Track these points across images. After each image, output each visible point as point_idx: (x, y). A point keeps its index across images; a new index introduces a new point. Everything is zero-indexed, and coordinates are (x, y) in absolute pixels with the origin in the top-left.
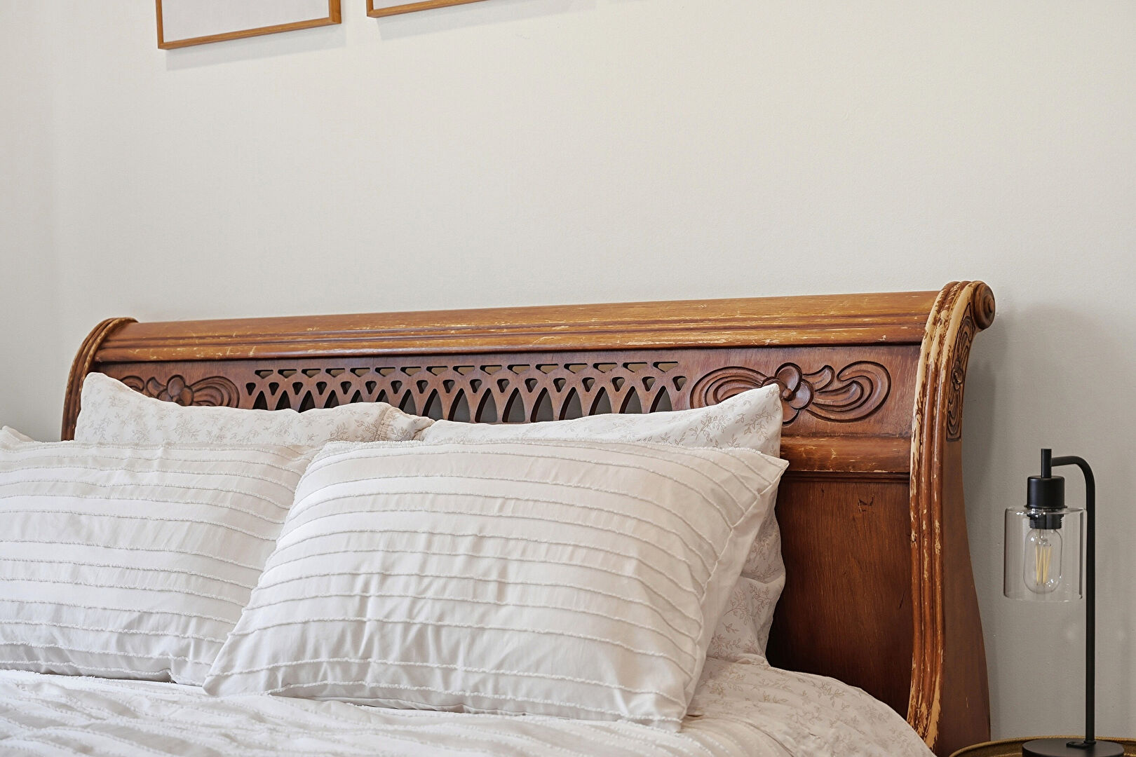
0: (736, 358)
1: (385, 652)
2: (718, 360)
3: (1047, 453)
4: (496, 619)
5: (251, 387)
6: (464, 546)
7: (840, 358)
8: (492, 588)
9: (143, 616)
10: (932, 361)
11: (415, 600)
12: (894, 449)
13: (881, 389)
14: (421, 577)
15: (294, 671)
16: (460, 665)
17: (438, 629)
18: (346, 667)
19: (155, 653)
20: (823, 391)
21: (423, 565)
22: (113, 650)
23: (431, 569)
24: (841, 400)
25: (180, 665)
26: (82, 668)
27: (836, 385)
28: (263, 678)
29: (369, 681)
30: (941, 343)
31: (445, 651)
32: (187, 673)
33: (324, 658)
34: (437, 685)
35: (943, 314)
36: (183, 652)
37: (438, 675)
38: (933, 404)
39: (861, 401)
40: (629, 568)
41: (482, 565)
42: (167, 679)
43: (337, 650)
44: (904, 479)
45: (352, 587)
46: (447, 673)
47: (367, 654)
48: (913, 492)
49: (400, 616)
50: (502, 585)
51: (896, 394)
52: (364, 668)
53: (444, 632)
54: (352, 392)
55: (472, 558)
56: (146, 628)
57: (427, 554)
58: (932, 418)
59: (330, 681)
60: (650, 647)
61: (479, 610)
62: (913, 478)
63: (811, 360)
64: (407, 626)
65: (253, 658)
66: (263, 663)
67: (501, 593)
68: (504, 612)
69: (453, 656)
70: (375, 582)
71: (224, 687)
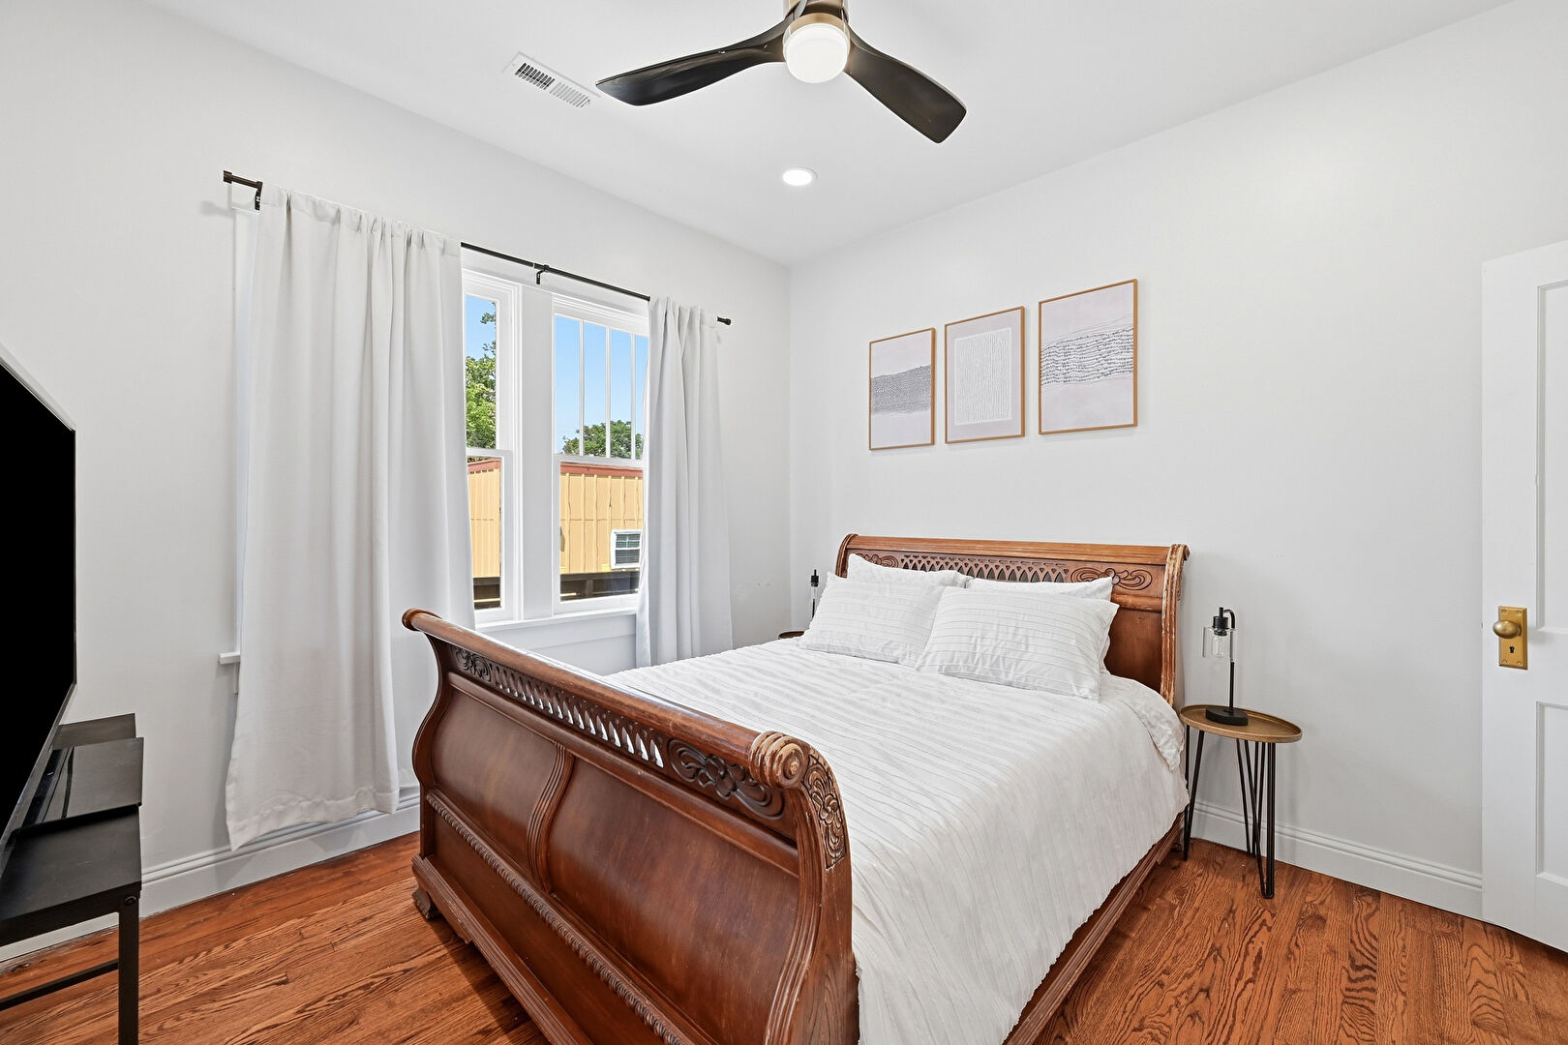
0: (1089, 565)
1: (984, 664)
2: (1081, 565)
3: (1221, 609)
4: (1026, 656)
5: (903, 560)
6: (1011, 630)
7: (1131, 568)
8: (1023, 646)
9: (891, 642)
10: (1171, 573)
11: (995, 647)
12: (1156, 602)
13: (1148, 580)
14: (996, 640)
15: (948, 667)
16: (1012, 670)
17: (1004, 658)
18: (969, 667)
19: (895, 654)
20: (1124, 579)
21: (997, 635)
22: (879, 652)
23: (1000, 637)
24: (1132, 582)
25: (903, 659)
26: (867, 656)
27: (1130, 577)
28: (937, 667)
29: (977, 673)
30: (1174, 566)
31: (1007, 665)
32: (906, 662)
33: (961, 663)
34: (1003, 676)
35: (1174, 556)
36: (905, 655)
37: (1003, 674)
38: (1172, 587)
39: (1139, 584)
40: (1073, 642)
41: (1018, 639)
42: (896, 663)
43: (966, 661)
44: (1160, 612)
45: (970, 640)
46: (1007, 674)
47: (977, 664)
48: (1163, 617)
49: (990, 652)
50: (1027, 645)
51: (1155, 581)
52: (975, 669)
53: (1006, 660)
54: (949, 566)
55: (1015, 634)
56: (892, 646)
57: (998, 632)
58: (1172, 593)
59: (962, 671)
60: (1085, 671)
61: (1019, 653)
62: (1163, 612)
63: (1119, 568)
64: (993, 656)
65: (933, 661)
66: (938, 663)
67: (1027, 648)
68: (1029, 654)
69: (1010, 667)
70: (979, 640)
71: (923, 669)
